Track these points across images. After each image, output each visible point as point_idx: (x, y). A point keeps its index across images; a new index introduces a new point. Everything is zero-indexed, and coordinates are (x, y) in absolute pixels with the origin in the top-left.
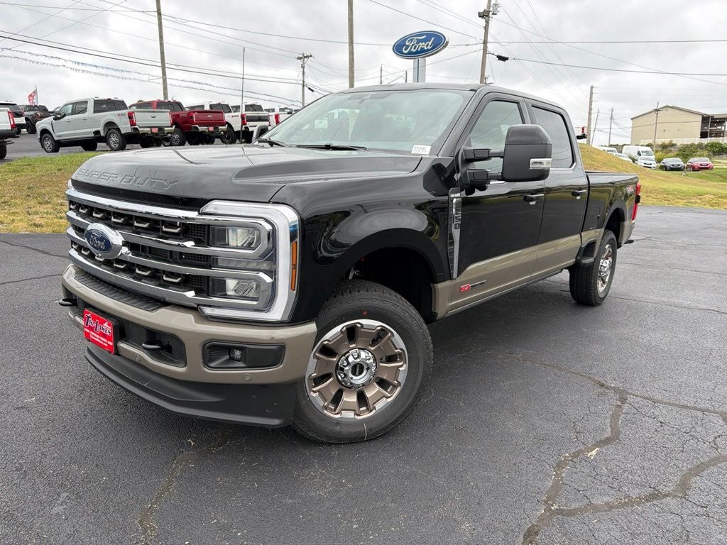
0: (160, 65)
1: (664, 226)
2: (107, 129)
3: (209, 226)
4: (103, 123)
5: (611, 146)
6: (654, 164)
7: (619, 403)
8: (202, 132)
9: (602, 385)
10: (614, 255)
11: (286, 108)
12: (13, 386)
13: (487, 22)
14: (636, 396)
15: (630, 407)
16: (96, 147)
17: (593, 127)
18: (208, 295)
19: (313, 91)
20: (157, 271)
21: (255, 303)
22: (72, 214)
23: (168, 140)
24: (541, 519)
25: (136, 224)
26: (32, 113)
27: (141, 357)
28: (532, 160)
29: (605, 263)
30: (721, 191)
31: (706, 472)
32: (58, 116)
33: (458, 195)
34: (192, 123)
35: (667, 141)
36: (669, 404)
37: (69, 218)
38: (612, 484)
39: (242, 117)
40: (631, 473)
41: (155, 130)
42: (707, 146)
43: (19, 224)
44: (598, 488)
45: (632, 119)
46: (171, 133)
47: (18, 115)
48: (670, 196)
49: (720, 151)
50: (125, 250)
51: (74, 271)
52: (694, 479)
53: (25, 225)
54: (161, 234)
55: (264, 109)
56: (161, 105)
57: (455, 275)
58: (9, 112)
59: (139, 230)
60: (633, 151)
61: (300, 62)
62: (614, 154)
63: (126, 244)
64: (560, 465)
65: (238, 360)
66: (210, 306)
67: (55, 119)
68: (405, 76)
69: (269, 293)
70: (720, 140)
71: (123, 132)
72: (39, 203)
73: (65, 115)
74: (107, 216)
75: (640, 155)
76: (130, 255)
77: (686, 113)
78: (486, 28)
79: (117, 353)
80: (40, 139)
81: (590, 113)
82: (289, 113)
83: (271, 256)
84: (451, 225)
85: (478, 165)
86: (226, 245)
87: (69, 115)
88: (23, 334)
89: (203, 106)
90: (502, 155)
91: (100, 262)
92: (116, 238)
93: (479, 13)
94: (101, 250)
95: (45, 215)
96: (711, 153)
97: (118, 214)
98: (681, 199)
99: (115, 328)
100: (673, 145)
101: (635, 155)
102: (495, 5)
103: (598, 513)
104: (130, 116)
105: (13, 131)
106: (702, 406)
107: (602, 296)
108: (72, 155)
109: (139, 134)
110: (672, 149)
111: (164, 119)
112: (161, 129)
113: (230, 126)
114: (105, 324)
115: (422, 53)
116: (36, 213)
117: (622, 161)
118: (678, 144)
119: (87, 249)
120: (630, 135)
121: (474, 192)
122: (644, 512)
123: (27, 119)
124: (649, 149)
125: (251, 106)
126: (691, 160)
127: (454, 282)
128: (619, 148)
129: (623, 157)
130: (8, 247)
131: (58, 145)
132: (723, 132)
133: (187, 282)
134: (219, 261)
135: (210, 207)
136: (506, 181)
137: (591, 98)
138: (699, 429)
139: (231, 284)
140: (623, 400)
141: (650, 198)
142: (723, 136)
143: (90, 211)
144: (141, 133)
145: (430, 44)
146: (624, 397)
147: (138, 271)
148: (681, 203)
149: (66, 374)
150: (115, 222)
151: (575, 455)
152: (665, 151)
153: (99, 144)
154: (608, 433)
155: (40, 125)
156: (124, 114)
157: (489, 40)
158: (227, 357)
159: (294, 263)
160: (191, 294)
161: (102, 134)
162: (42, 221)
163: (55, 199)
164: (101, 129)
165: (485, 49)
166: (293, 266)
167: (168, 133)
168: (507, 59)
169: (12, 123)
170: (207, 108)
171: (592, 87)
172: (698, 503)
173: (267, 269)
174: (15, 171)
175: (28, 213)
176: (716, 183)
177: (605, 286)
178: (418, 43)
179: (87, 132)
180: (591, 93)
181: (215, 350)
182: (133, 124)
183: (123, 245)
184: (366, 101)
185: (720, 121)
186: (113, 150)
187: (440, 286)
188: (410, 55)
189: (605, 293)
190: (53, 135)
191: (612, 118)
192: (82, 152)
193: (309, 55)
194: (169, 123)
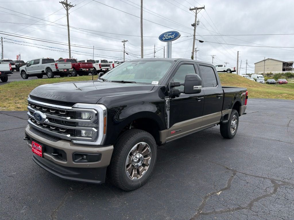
0: (68, 44)
1: (265, 107)
2: (47, 70)
3: (75, 112)
4: (45, 67)
5: (247, 74)
6: (264, 82)
7: (233, 175)
8: (84, 71)
9: (227, 169)
10: (238, 119)
11: (117, 61)
12: (8, 168)
13: (195, 28)
14: (240, 173)
15: (237, 176)
16: (42, 77)
17: (239, 67)
18: (75, 136)
19: (128, 54)
20: (58, 127)
21: (91, 139)
22: (29, 107)
23: (70, 74)
24: (195, 216)
25: (51, 111)
26: (18, 63)
27: (51, 158)
28: (194, 86)
29: (234, 122)
30: (290, 92)
31: (260, 200)
32: (28, 65)
33: (168, 99)
34: (80, 67)
35: (269, 72)
36: (252, 176)
37: (28, 108)
38: (224, 204)
39: (100, 65)
40: (232, 200)
41: (65, 70)
42: (285, 74)
43: (12, 107)
44: (218, 206)
45: (255, 64)
46: (71, 71)
47: (13, 64)
48: (269, 95)
49: (290, 76)
50: (47, 120)
51: (29, 127)
52: (255, 203)
53: (14, 107)
54: (59, 114)
55: (108, 61)
56: (68, 60)
57: (168, 127)
58: (9, 64)
59: (52, 113)
60: (255, 76)
61: (123, 43)
62: (248, 77)
63: (47, 118)
64: (206, 197)
65: (85, 159)
66: (75, 140)
67: (27, 66)
68: (164, 48)
69: (96, 135)
70: (291, 72)
71: (53, 71)
72: (20, 99)
73: (31, 65)
74: (41, 108)
75: (258, 78)
76: (49, 122)
77: (276, 61)
78: (195, 30)
79: (43, 157)
80: (21, 74)
81: (238, 62)
82: (118, 63)
83: (97, 122)
84: (166, 109)
85: (176, 88)
86: (81, 118)
87: (32, 64)
88: (12, 149)
89: (84, 61)
90: (184, 85)
91: (38, 124)
92: (44, 116)
93: (192, 25)
94: (39, 120)
95: (22, 104)
96: (287, 77)
97: (45, 107)
98: (274, 96)
99: (42, 148)
100: (272, 74)
101: (256, 78)
102: (198, 21)
103: (217, 214)
104: (56, 65)
105: (11, 71)
106: (264, 176)
107: (233, 135)
108: (33, 80)
109: (59, 72)
110: (271, 75)
111: (69, 66)
112: (68, 70)
113: (95, 68)
114: (39, 147)
115: (170, 39)
116: (18, 103)
117: (250, 80)
118: (274, 74)
119: (34, 120)
120: (254, 70)
121: (175, 97)
122: (234, 214)
123: (16, 66)
124: (262, 75)
125: (103, 60)
126: (279, 80)
127: (168, 130)
128: (250, 75)
129: (251, 79)
130: (7, 116)
131: (28, 76)
132: (292, 69)
133: (68, 131)
134: (79, 124)
135: (76, 105)
136: (186, 94)
137: (238, 56)
138: (261, 185)
139: (83, 132)
140: (234, 174)
141: (261, 95)
142: (292, 70)
143: (35, 106)
144: (60, 71)
145: (173, 36)
146: (235, 173)
147: (51, 128)
148: (273, 97)
149: (27, 164)
150: (44, 110)
151: (212, 194)
152: (269, 76)
153: (43, 76)
154: (226, 186)
155: (21, 68)
156: (54, 64)
157: (196, 35)
158: (81, 158)
159: (105, 124)
160: (69, 136)
161: (45, 72)
162: (21, 106)
163: (26, 97)
164: (44, 70)
165: (194, 38)
166: (105, 126)
167: (70, 71)
168: (203, 42)
169: (10, 68)
170: (86, 62)
171: (238, 52)
172: (254, 211)
173: (96, 126)
174: (11, 87)
175: (15, 103)
176: (289, 89)
177: (235, 131)
178: (169, 36)
179: (39, 71)
180: (238, 54)
181: (77, 155)
182: (57, 68)
183: (46, 118)
184: (138, 65)
185: (291, 64)
186: (49, 78)
187: (162, 131)
188: (166, 40)
189: (235, 133)
190: (26, 72)
191: (247, 63)
192: (37, 79)
193: (126, 40)
194: (71, 67)
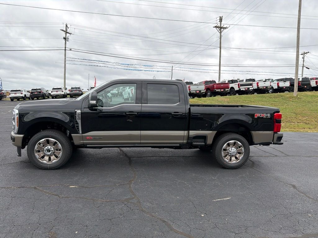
8: (217, 92)
19: (309, 69)
33: (79, 110)
34: (214, 88)
39: (238, 85)
41: (198, 92)
57: (80, 133)
84: (76, 118)
112: (200, 91)
113: (233, 88)
144: (192, 93)
159: (17, 121)
167: (202, 93)
193: (307, 52)
194: (204, 89)
